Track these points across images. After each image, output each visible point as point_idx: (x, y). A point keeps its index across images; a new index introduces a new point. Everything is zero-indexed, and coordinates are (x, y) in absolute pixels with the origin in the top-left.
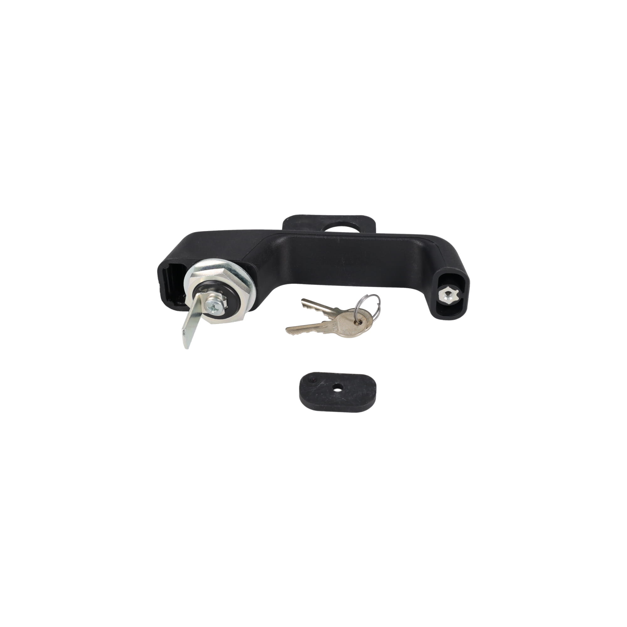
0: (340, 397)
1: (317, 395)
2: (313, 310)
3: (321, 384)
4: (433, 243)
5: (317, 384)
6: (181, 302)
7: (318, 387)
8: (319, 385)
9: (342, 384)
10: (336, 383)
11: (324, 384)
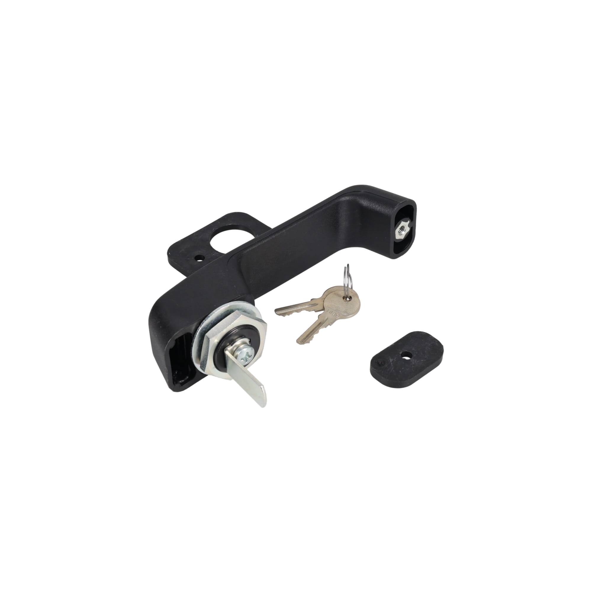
2: (295, 314)
3: (391, 361)
4: (359, 191)
5: (389, 363)
6: (183, 380)
9: (406, 351)
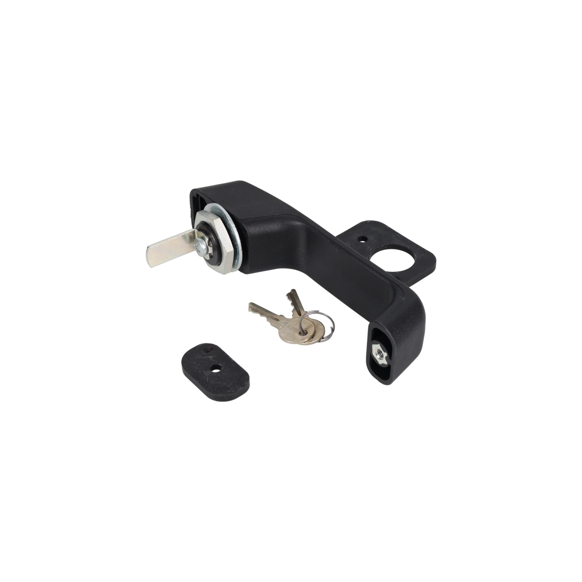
0: (207, 376)
1: (195, 362)
3: (209, 357)
5: (206, 355)
7: (205, 357)
8: (206, 357)
10: (220, 365)
11: (210, 359)
